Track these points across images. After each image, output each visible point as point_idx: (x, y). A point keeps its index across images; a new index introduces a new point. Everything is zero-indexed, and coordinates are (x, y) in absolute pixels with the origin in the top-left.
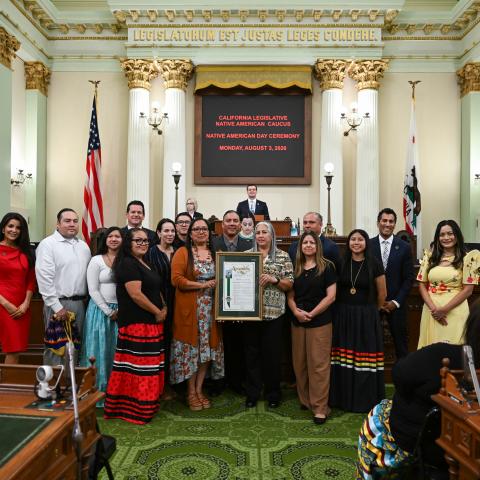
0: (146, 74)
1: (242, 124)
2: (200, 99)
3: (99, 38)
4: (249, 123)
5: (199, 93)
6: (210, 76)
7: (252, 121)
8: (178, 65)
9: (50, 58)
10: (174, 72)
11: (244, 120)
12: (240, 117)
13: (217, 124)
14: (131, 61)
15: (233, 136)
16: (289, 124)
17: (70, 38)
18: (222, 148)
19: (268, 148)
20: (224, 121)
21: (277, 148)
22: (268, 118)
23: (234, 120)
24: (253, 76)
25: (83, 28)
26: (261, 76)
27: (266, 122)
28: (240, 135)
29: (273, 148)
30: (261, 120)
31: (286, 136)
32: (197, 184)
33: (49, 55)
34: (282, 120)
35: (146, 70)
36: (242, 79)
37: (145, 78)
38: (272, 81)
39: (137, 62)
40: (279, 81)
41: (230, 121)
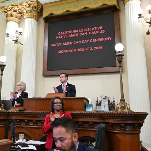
0: (15, 13)
1: (72, 35)
2: (48, 24)
4: (77, 35)
5: (47, 20)
6: (50, 9)
7: (79, 33)
8: (30, 5)
10: (28, 9)
11: (74, 33)
12: (71, 32)
13: (57, 37)
14: (6, 7)
15: (66, 44)
16: (104, 31)
18: (59, 52)
19: (89, 49)
20: (62, 35)
21: (96, 48)
22: (88, 29)
23: (67, 34)
24: (76, 4)
26: (81, 3)
27: (88, 32)
28: (71, 43)
29: (93, 48)
30: (84, 31)
31: (102, 39)
32: (45, 76)
34: (100, 30)
35: (15, 11)
37: (14, 16)
38: (88, 4)
39: (8, 8)
40: (93, 3)
41: (64, 35)
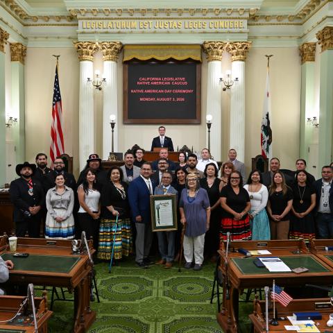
0: (91, 51)
1: (155, 83)
2: (127, 66)
3: (58, 25)
4: (160, 83)
5: (125, 63)
6: (133, 52)
7: (162, 81)
8: (112, 45)
9: (26, 38)
10: (109, 50)
11: (156, 81)
12: (153, 79)
13: (138, 83)
14: (81, 43)
15: (149, 91)
16: (186, 83)
17: (39, 25)
18: (141, 99)
19: (172, 99)
20: (143, 81)
21: (178, 99)
22: (172, 79)
23: (149, 81)
24: (162, 52)
25: (48, 18)
26: (167, 52)
27: (171, 82)
28: (154, 91)
29: (176, 99)
30: (168, 80)
31: (184, 91)
32: (125, 123)
33: (25, 36)
34: (182, 81)
35: (91, 48)
36: (154, 54)
37: (90, 54)
38: (175, 55)
39: (84, 44)
40: (179, 54)
41: (147, 81)
